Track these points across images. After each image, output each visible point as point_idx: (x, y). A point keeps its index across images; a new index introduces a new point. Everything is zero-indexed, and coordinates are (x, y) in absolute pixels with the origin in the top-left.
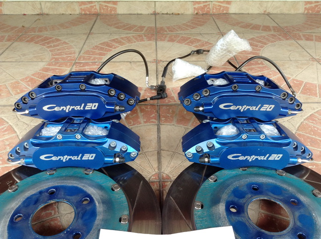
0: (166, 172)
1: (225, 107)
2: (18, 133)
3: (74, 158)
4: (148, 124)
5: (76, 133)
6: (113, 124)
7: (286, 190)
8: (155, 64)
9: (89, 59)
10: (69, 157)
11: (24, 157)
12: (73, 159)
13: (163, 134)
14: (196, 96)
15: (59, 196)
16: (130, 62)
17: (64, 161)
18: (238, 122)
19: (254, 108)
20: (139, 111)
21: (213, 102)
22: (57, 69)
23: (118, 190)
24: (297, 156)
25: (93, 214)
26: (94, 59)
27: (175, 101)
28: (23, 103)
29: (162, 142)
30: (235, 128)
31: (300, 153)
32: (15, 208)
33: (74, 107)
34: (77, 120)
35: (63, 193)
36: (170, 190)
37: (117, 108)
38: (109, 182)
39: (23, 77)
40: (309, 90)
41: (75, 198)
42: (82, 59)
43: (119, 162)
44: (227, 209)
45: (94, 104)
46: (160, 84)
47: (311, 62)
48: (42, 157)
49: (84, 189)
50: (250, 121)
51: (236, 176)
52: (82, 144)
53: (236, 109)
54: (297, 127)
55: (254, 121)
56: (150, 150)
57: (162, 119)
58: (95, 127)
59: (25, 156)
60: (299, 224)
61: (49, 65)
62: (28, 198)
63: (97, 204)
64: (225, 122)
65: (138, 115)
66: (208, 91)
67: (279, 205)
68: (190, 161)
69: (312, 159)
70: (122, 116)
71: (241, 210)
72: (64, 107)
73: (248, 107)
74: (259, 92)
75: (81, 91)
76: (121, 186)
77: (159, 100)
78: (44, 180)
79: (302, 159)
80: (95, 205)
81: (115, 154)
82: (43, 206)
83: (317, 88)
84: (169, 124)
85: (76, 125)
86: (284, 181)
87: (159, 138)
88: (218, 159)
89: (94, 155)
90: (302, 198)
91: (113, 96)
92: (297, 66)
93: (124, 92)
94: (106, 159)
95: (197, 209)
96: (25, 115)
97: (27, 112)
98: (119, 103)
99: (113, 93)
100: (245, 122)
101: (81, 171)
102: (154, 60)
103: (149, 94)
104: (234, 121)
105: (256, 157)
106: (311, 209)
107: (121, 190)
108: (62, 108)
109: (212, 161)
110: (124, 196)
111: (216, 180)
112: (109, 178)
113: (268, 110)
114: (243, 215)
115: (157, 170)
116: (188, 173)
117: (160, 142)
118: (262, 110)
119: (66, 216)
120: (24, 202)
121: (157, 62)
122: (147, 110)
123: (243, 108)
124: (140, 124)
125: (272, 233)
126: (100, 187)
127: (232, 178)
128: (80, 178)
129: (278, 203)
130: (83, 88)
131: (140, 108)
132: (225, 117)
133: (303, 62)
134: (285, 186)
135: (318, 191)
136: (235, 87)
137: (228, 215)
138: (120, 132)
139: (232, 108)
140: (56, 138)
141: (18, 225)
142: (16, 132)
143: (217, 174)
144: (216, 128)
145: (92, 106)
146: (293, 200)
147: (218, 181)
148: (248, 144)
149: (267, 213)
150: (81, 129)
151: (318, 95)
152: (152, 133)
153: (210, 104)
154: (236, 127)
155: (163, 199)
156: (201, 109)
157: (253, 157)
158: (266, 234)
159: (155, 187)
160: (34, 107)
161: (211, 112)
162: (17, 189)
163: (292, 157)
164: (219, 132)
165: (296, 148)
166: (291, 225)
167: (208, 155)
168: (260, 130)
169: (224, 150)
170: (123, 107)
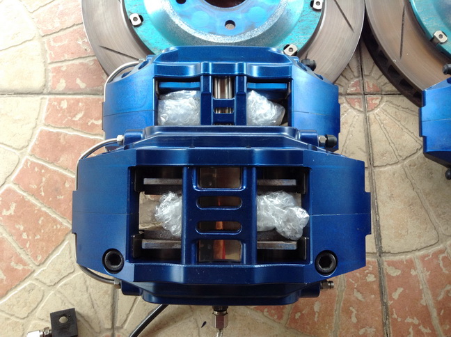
4: (403, 258)
20: (434, 314)
122: (416, 321)
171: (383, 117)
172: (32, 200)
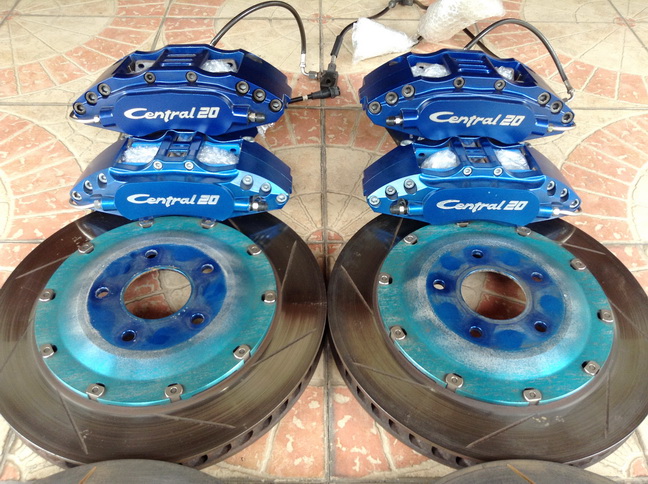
0: (335, 229)
1: (439, 118)
2: (77, 156)
3: (184, 201)
4: (305, 145)
5: (185, 159)
6: (245, 145)
7: (527, 258)
8: (316, 23)
9: (191, 12)
10: (175, 200)
11: (101, 198)
12: (182, 202)
13: (331, 165)
14: (391, 98)
15: (164, 261)
16: (270, 20)
17: (168, 205)
18: (460, 146)
19: (489, 121)
20: (287, 120)
21: (420, 109)
22: (131, 32)
23: (258, 253)
24: (553, 205)
25: (221, 288)
26: (200, 12)
27: (354, 102)
28: (88, 103)
29: (329, 178)
30: (454, 157)
31: (558, 200)
32: (95, 278)
33: (178, 113)
34: (183, 137)
35: (169, 257)
36: (341, 256)
37: (253, 117)
38: (243, 242)
39: (70, 49)
40: (602, 84)
41: (190, 265)
42: (177, 11)
43: (259, 210)
44: (430, 285)
45: (213, 109)
46: (326, 69)
47: (615, 27)
48: (131, 199)
49: (203, 250)
50: (481, 143)
51: (449, 235)
52: (196, 179)
53: (458, 122)
54: (566, 154)
55: (488, 142)
56: (308, 191)
57: (330, 136)
58: (215, 148)
59: (100, 195)
60: (539, 309)
61: (116, 23)
62: (113, 264)
63: (226, 274)
64: (438, 145)
65: (285, 127)
66: (412, 89)
67: (512, 280)
68: (375, 210)
69: (579, 210)
70: (259, 130)
71: (450, 286)
72: (161, 113)
73: (479, 119)
74: (500, 92)
75: (190, 84)
76: (262, 247)
77: (325, 100)
78: (136, 236)
79: (561, 209)
80: (222, 276)
81: (251, 197)
82: (139, 276)
83: (618, 81)
84: (341, 145)
85: (182, 146)
86: (527, 245)
87: (324, 171)
88: (421, 208)
89: (217, 197)
90: (552, 271)
91: (245, 94)
92: (587, 35)
93: (263, 87)
94: (237, 204)
95: (382, 284)
96: (94, 124)
97: (96, 119)
98: (256, 108)
99: (244, 88)
100: (473, 145)
101: (196, 223)
102: (316, 15)
103: (305, 88)
104: (454, 144)
105: (484, 205)
106: (562, 287)
107: (263, 255)
108: (157, 114)
109: (411, 212)
110: (268, 263)
111: (416, 242)
112: (243, 235)
113: (514, 124)
114: (453, 294)
115: (319, 226)
116: (370, 230)
117: (325, 179)
118: (502, 124)
119: (174, 293)
120: (108, 269)
121: (321, 19)
122: (301, 118)
123: (469, 121)
124: (290, 144)
125: (496, 321)
126: (229, 249)
127: (441, 238)
128: (195, 234)
129: (511, 277)
130: (193, 78)
131: (290, 113)
132: (440, 136)
133: (600, 26)
134: (526, 252)
135: (579, 261)
136: (460, 82)
137: (429, 293)
138: (257, 160)
139: (451, 120)
140: (152, 168)
141: (104, 303)
142: (71, 154)
143: (417, 231)
144: (422, 155)
145: (209, 112)
146: (536, 273)
147: (419, 243)
148: (473, 183)
149: (494, 293)
150: (192, 153)
151: (616, 93)
152: (311, 162)
153: (414, 113)
154: (456, 153)
155: (329, 270)
156: (398, 121)
157: (480, 206)
158: (486, 323)
159: (316, 252)
160: (108, 112)
161: (415, 128)
162: (93, 250)
163: (545, 206)
164: (426, 163)
165: (553, 191)
166: (527, 311)
167: (405, 202)
168: (494, 159)
169: (432, 193)
170: (261, 115)
171: (309, 225)
172: (606, 176)
